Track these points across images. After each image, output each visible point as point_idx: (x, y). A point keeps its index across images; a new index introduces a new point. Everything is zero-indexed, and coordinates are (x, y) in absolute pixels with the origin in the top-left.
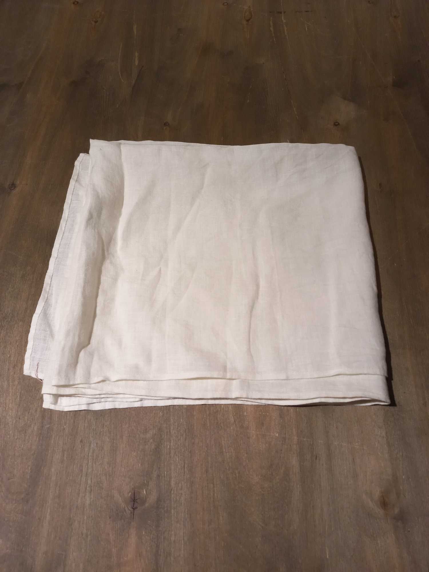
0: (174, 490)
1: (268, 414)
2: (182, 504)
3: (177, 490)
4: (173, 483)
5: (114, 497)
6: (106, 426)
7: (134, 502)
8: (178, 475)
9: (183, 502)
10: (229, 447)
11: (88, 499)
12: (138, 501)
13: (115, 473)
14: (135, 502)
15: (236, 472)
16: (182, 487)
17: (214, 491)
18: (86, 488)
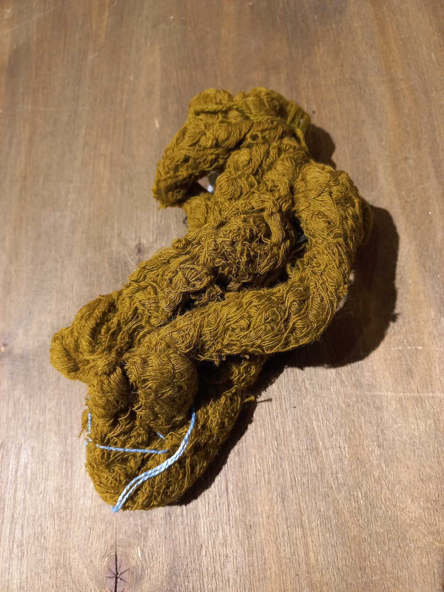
0: (207, 548)
1: (420, 348)
2: (229, 581)
3: (214, 547)
4: (202, 530)
5: (71, 570)
6: (50, 410)
7: (117, 578)
8: (214, 511)
9: (230, 576)
10: (332, 435)
11: (16, 575)
12: (125, 576)
13: (71, 512)
14: (119, 580)
15: (358, 496)
16: (225, 538)
17: (306, 545)
18: (11, 551)
